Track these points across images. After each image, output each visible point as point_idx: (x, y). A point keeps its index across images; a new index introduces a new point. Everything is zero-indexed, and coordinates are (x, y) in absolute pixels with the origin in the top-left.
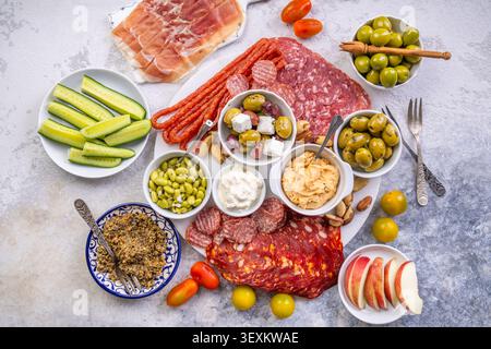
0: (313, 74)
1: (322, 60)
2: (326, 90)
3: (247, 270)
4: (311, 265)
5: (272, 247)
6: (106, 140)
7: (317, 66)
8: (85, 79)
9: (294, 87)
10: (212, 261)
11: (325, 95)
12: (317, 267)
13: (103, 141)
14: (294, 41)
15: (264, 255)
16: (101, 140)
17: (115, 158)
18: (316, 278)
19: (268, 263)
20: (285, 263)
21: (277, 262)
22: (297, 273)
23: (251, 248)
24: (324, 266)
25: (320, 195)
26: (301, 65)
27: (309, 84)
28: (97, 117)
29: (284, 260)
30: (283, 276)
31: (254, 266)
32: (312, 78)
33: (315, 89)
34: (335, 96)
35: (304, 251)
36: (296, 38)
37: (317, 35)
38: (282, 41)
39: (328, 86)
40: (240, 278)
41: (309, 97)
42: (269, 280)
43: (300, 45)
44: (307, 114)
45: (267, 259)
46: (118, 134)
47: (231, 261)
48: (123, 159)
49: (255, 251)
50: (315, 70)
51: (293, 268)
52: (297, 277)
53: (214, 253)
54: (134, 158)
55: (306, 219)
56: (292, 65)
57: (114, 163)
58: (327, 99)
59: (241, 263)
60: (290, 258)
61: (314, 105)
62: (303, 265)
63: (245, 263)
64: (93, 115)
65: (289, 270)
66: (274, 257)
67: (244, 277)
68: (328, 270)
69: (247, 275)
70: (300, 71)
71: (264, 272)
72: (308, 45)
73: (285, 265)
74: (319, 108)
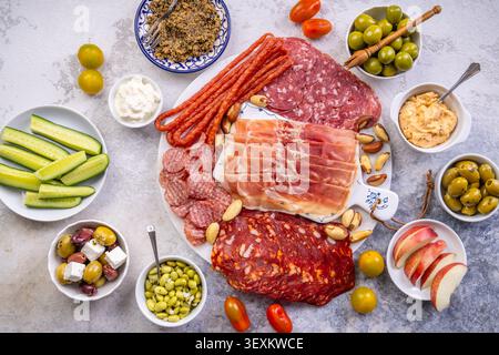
0: (322, 75)
1: (331, 61)
2: (335, 92)
3: (254, 277)
4: (319, 272)
5: (280, 253)
6: (63, 180)
7: (326, 67)
8: (34, 119)
9: (303, 89)
10: (218, 268)
11: (335, 97)
12: (325, 274)
13: (59, 181)
14: (303, 41)
15: (271, 261)
16: (58, 180)
17: (74, 197)
18: (325, 285)
19: (276, 270)
20: (293, 270)
21: (285, 269)
22: (305, 280)
23: (258, 255)
24: (333, 273)
25: (434, 135)
26: (310, 66)
27: (318, 86)
28: (51, 156)
29: (292, 267)
30: (291, 284)
31: (261, 274)
32: (321, 80)
33: (324, 91)
34: (345, 98)
35: (312, 258)
36: (304, 38)
37: (327, 36)
38: (291, 41)
39: (337, 88)
40: (247, 285)
41: (318, 99)
42: (276, 288)
43: (309, 46)
44: (316, 117)
45: (274, 265)
46: (74, 172)
47: (237, 268)
48: (83, 198)
49: (261, 258)
50: (324, 72)
51: (301, 274)
52: (305, 284)
53: (219, 260)
54: (95, 195)
55: (315, 225)
56: (301, 66)
57: (74, 203)
58: (337, 102)
59: (247, 271)
60: (298, 265)
61: (324, 107)
62: (311, 272)
63: (251, 271)
64: (47, 155)
65: (297, 277)
66: (281, 264)
67: (251, 285)
68: (337, 277)
69: (254, 283)
70: (308, 73)
71: (271, 279)
72: (317, 45)
73: (293, 272)
74: (328, 110)
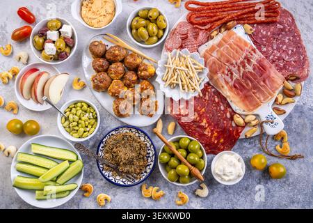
0: (289, 39)
1: (299, 36)
2: (290, 52)
4: (216, 134)
5: (203, 110)
7: (294, 37)
9: (274, 39)
11: (288, 54)
12: (218, 138)
15: (196, 111)
18: (214, 143)
19: (195, 117)
21: (200, 119)
22: (206, 133)
24: (222, 140)
27: (284, 43)
29: (205, 121)
30: (198, 129)
32: (287, 41)
33: (284, 47)
34: (293, 59)
35: (218, 125)
39: (293, 51)
41: (279, 49)
44: (271, 57)
45: (196, 114)
50: (291, 38)
51: (206, 128)
52: (204, 135)
55: (231, 110)
56: (281, 27)
58: (287, 57)
60: (208, 122)
61: (278, 55)
62: (212, 131)
65: (203, 128)
66: (200, 116)
68: (222, 144)
70: (283, 33)
73: (203, 124)
74: (279, 58)
